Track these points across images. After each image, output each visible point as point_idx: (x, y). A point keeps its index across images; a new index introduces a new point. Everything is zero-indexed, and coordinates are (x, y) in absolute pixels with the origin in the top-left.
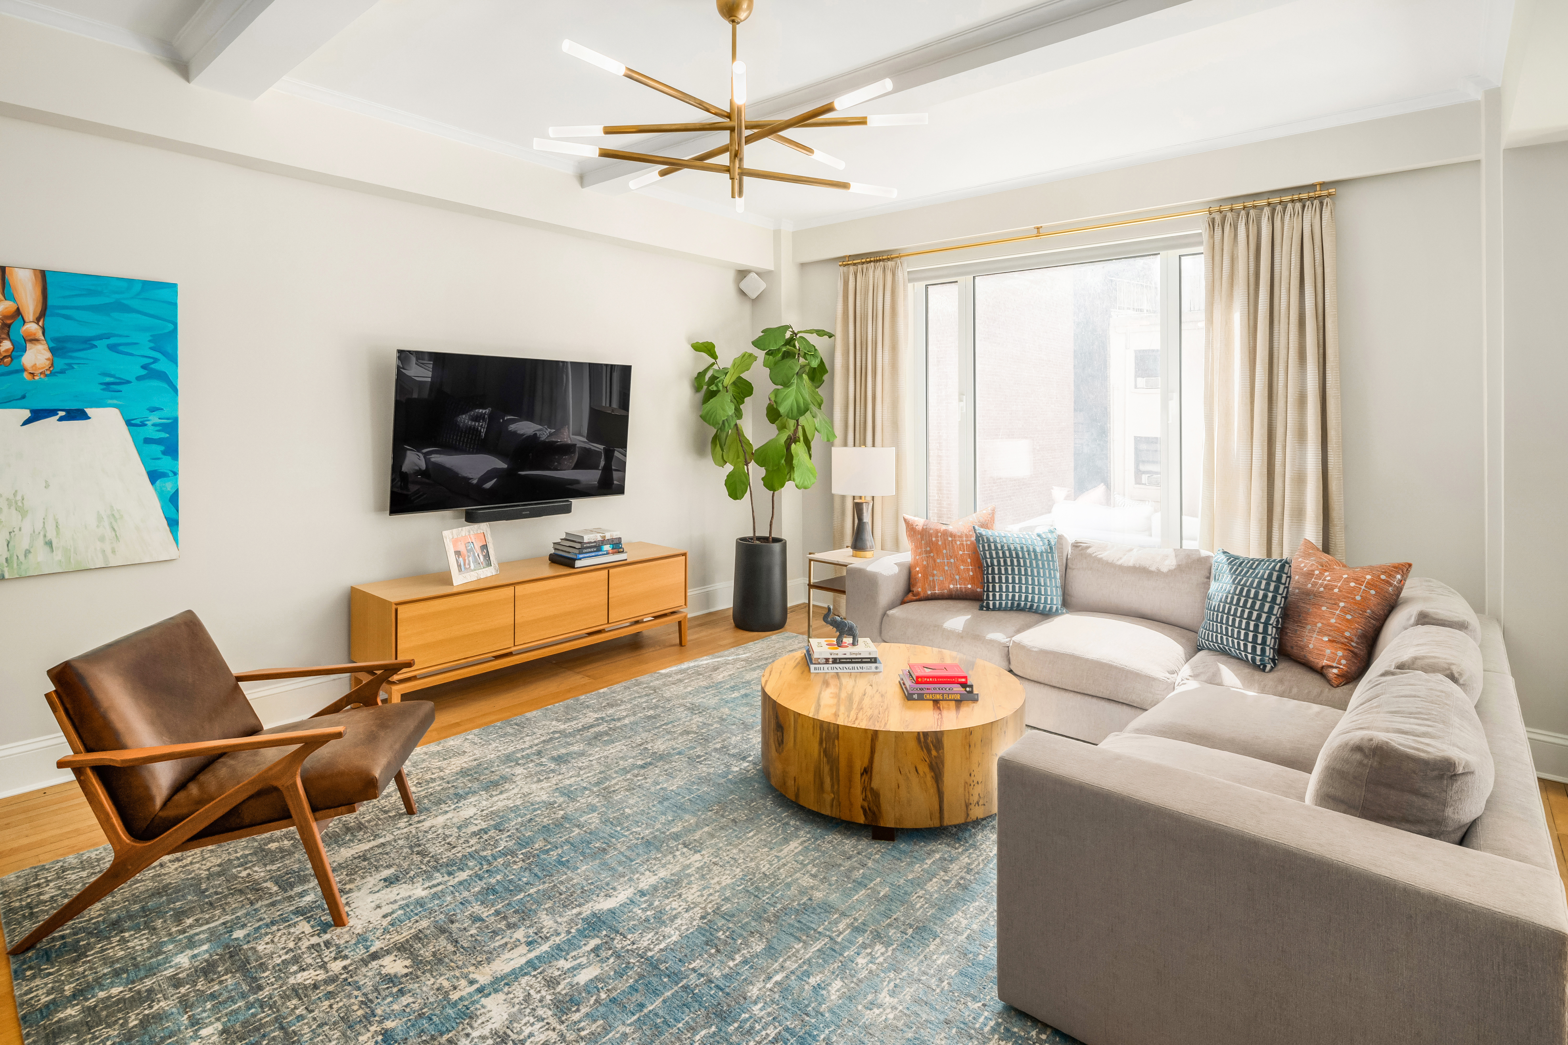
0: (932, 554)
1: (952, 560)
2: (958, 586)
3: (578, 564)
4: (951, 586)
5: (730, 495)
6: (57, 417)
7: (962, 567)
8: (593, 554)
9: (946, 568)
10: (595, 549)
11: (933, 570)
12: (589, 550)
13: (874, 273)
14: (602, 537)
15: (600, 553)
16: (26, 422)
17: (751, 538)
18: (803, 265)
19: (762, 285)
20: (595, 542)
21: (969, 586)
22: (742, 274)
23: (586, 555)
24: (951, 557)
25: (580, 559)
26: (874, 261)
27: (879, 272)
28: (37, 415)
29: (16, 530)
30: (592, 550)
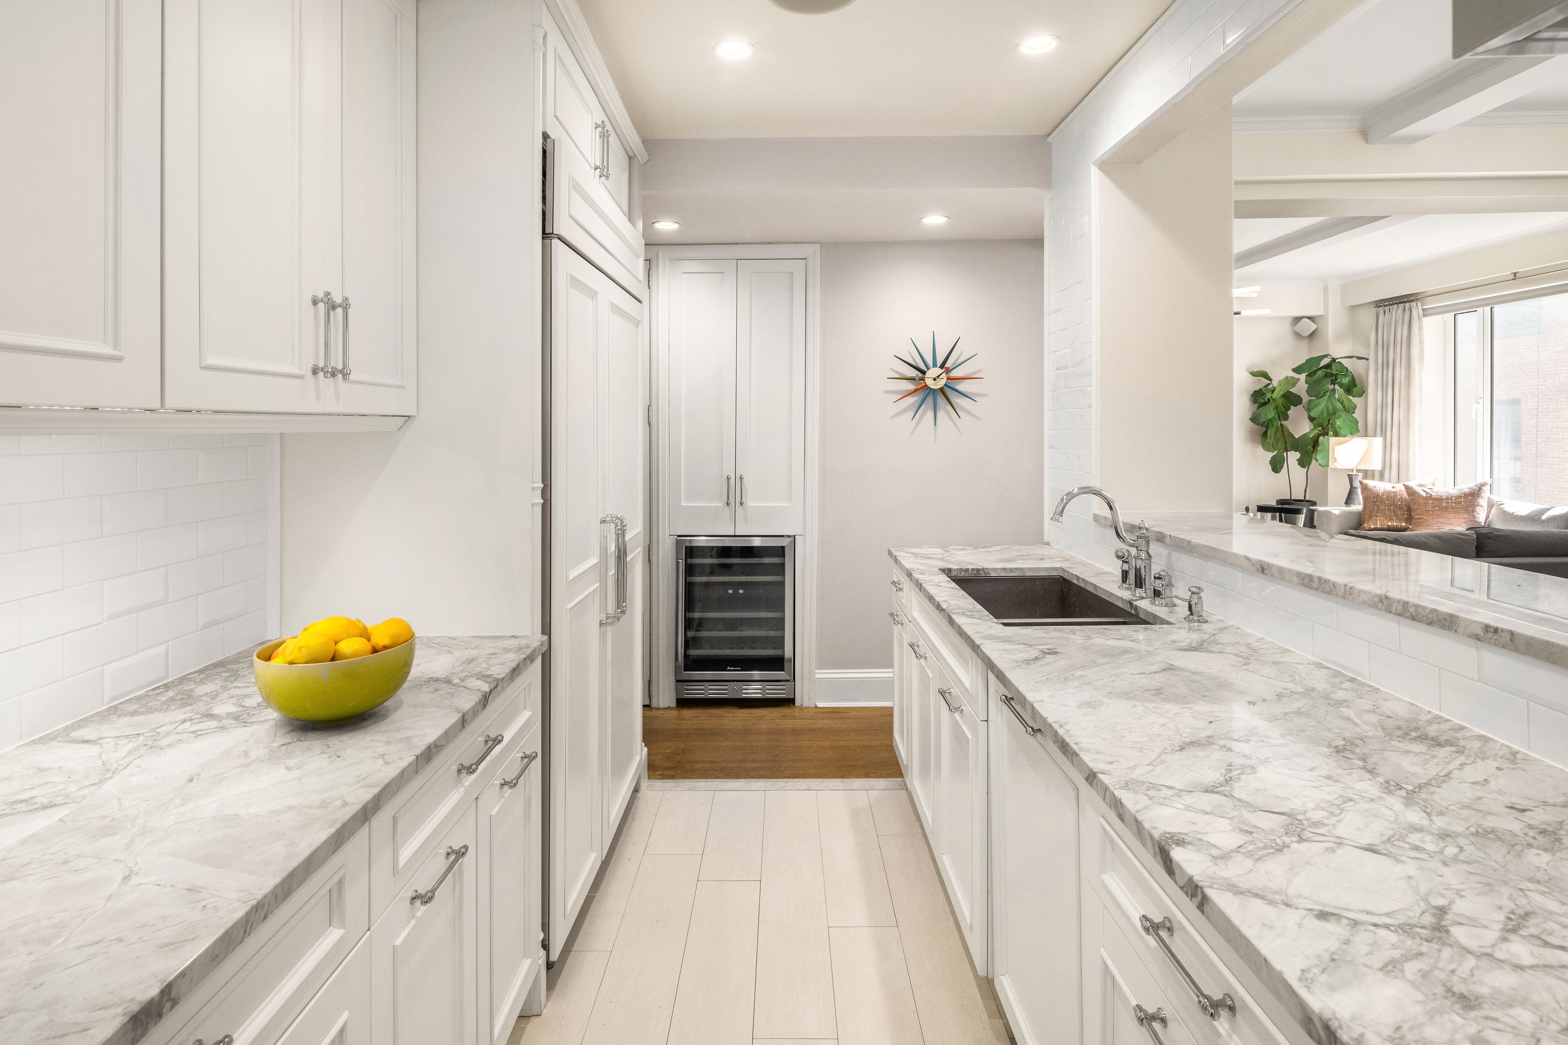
0: (1377, 503)
1: (1392, 508)
2: (1395, 524)
4: (1390, 524)
5: (1273, 470)
7: (1399, 512)
9: (1387, 512)
11: (1377, 512)
13: (1397, 311)
17: (1290, 500)
18: (1353, 307)
19: (1313, 326)
21: (1404, 524)
22: (1297, 320)
24: (1391, 506)
26: (1396, 303)
27: (1400, 311)
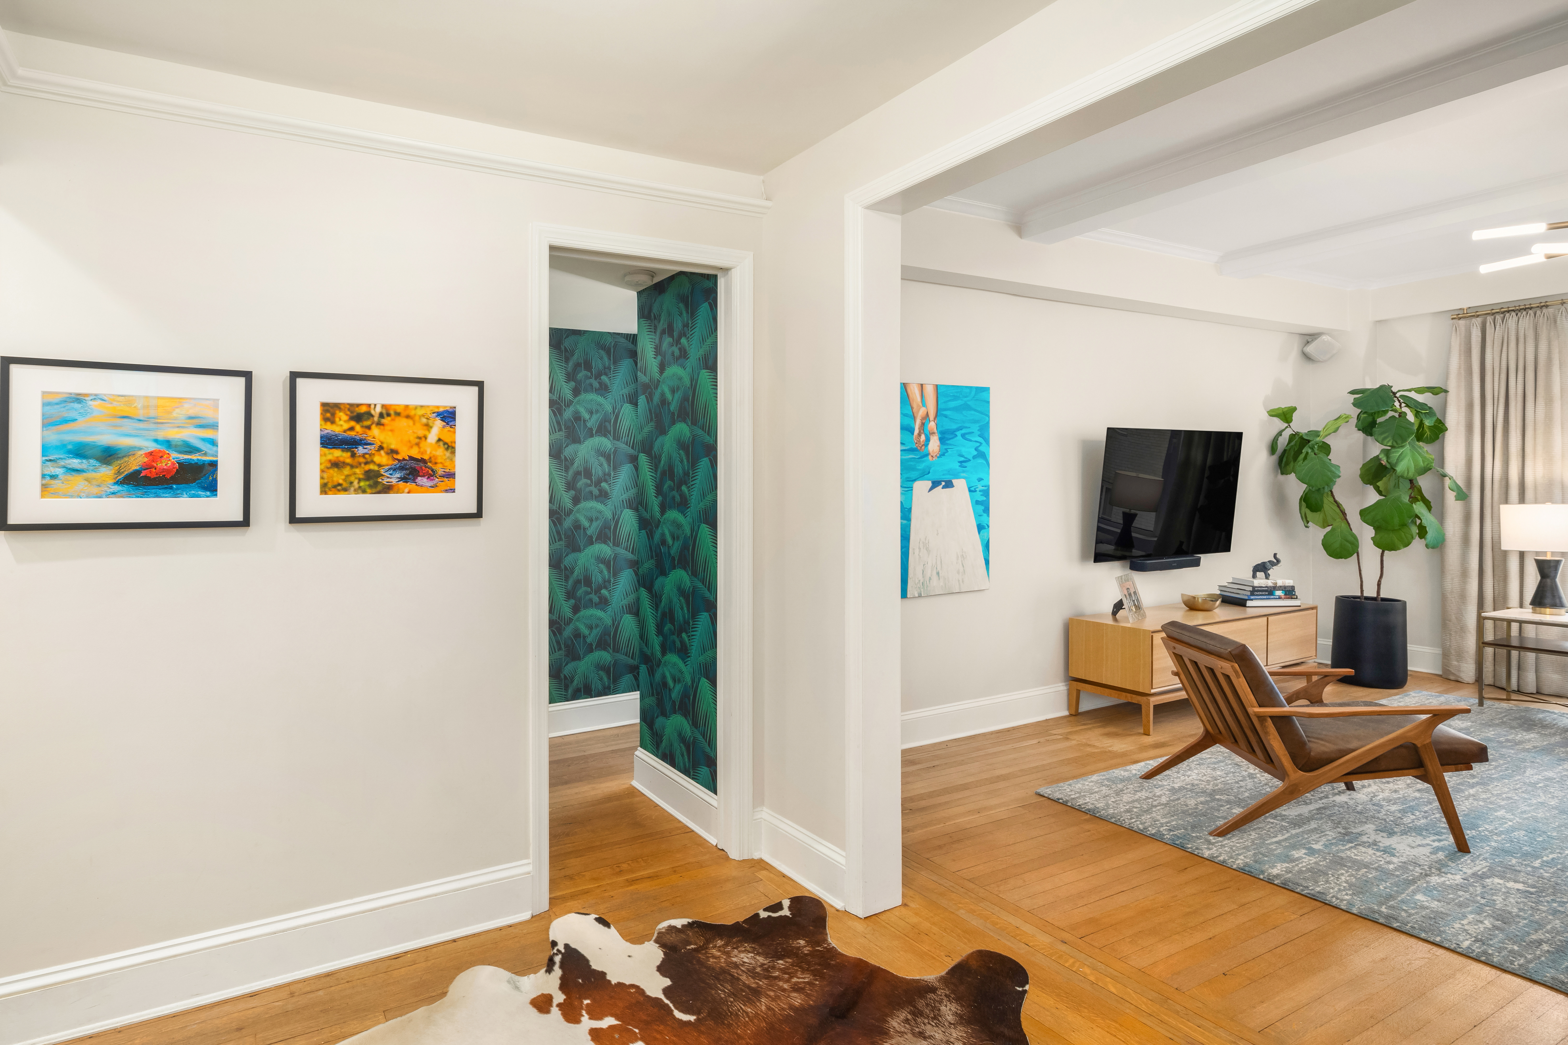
3: (1249, 603)
6: (941, 486)
8: (1265, 597)
10: (1267, 593)
12: (1261, 593)
14: (1273, 584)
15: (1272, 597)
16: (930, 490)
17: (1358, 597)
18: (1379, 322)
20: (1266, 587)
23: (1257, 597)
25: (1252, 600)
28: (935, 484)
29: (926, 563)
30: (1264, 593)
